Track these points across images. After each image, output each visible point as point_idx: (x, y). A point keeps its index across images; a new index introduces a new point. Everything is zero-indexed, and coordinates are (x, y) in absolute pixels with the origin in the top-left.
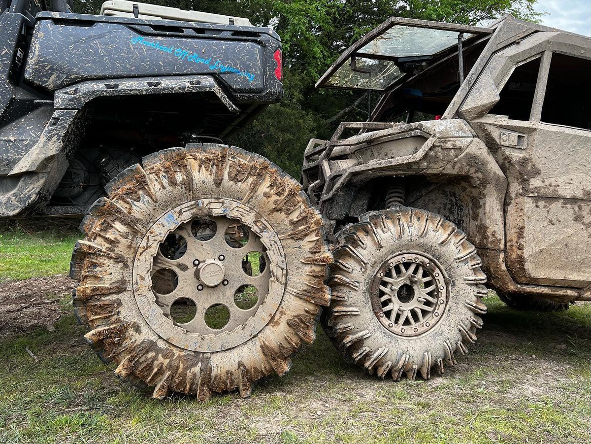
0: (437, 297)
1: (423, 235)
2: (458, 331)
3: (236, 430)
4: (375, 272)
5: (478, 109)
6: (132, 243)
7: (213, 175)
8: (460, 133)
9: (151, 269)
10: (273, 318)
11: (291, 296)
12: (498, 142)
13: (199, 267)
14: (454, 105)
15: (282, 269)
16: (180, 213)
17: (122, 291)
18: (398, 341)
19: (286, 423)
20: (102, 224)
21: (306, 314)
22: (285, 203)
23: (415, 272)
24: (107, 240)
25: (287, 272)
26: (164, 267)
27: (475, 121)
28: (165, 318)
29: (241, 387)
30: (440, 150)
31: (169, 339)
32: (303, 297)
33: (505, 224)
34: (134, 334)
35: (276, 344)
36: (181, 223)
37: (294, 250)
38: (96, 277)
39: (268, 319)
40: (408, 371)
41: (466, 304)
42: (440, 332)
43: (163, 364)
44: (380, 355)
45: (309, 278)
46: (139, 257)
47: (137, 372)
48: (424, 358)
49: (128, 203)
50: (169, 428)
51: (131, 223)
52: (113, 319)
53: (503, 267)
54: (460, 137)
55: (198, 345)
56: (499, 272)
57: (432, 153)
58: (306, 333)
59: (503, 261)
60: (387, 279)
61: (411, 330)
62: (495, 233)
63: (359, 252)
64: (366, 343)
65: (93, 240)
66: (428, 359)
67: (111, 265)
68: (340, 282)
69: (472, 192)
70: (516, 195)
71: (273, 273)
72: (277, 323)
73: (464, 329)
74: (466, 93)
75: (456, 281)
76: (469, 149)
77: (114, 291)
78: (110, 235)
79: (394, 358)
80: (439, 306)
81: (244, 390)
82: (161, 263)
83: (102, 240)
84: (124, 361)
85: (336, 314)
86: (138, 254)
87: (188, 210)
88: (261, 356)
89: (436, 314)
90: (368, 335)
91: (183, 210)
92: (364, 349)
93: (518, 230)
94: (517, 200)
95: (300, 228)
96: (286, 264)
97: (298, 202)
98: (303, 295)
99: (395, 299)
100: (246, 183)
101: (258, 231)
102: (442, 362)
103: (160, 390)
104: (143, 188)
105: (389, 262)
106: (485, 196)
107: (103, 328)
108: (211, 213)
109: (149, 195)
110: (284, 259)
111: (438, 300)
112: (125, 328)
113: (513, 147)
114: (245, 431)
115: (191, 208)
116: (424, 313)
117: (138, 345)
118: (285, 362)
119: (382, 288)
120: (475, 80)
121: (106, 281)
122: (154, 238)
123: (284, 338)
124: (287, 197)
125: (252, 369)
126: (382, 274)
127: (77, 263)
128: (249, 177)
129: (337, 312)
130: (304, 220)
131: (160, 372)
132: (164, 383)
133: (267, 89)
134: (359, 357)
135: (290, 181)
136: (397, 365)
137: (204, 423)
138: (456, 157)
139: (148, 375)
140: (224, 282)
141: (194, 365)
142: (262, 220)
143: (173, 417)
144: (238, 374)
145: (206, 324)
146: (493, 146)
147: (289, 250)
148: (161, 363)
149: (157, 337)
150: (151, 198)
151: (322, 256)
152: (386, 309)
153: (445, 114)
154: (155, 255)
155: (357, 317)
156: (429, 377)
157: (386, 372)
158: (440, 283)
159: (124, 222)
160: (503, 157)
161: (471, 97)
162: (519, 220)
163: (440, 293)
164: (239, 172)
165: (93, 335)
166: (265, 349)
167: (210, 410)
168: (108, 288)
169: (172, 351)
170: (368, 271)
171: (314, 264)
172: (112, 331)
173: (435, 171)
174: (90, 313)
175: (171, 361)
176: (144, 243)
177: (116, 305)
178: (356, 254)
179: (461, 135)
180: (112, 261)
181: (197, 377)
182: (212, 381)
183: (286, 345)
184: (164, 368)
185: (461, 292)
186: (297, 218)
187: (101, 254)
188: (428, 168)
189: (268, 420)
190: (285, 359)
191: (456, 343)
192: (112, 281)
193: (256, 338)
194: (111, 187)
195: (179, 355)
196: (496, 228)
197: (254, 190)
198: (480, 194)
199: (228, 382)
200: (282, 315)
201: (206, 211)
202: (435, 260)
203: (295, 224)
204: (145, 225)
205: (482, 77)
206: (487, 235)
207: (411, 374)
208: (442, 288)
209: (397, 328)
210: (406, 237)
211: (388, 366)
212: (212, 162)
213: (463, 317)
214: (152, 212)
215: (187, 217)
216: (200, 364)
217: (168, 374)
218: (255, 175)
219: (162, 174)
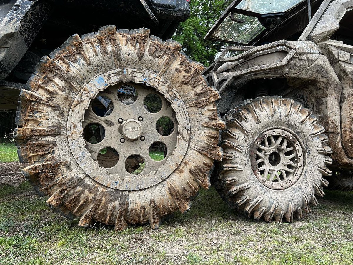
0: (297, 162)
1: (289, 115)
2: (312, 187)
3: (148, 252)
4: (254, 140)
5: (324, 34)
6: (68, 96)
7: (136, 49)
8: (311, 50)
9: (82, 119)
10: (179, 167)
11: (193, 151)
12: (337, 58)
13: (122, 124)
14: (306, 32)
15: (187, 130)
16: (109, 77)
17: (58, 135)
18: (269, 192)
19: (189, 248)
20: (44, 78)
21: (204, 166)
22: (192, 78)
23: (282, 143)
24: (47, 91)
25: (191, 133)
26: (94, 121)
27: (321, 43)
28: (92, 161)
29: (152, 220)
30: (298, 61)
31: (95, 177)
32: (203, 152)
33: (341, 116)
34: (65, 171)
35: (180, 187)
36: (109, 85)
37: (196, 116)
38: (36, 121)
39: (175, 167)
40: (277, 216)
41: (318, 168)
42: (299, 188)
43: (89, 197)
44: (257, 202)
45: (208, 138)
46: (73, 109)
47: (66, 203)
48: (288, 206)
49: (67, 64)
50: (89, 250)
51: (68, 80)
52: (48, 157)
53: (340, 145)
54: (311, 53)
55: (118, 184)
56: (337, 149)
57: (292, 62)
58: (204, 181)
59: (340, 141)
60: (262, 147)
61: (279, 185)
62: (334, 121)
63: (243, 124)
64: (248, 192)
65: (35, 91)
66: (292, 207)
67: (49, 112)
68: (228, 145)
69: (317, 94)
70: (349, 95)
71: (180, 132)
72: (182, 171)
73: (317, 186)
74: (315, 25)
75: (311, 151)
76: (317, 61)
77: (50, 133)
78: (50, 87)
79: (267, 205)
80: (298, 168)
81: (154, 223)
82: (92, 118)
83: (43, 91)
84: (56, 193)
85: (226, 169)
86: (73, 106)
87: (116, 76)
88: (168, 195)
89: (297, 174)
90: (249, 186)
91: (111, 75)
92: (245, 196)
93: (350, 120)
94: (350, 99)
95: (202, 99)
96: (190, 126)
97: (201, 80)
98: (202, 150)
99: (267, 162)
100: (162, 59)
101: (170, 98)
102: (301, 210)
103: (85, 219)
104: (80, 53)
105: (264, 134)
106: (327, 95)
107: (39, 164)
108: (134, 80)
109: (84, 59)
110: (189, 122)
111: (297, 164)
112: (57, 164)
113: (347, 62)
114: (155, 253)
115: (118, 74)
116: (288, 173)
117: (68, 180)
118: (187, 203)
119: (258, 153)
120: (320, 17)
121: (44, 125)
122: (86, 94)
123: (186, 183)
124: (193, 74)
125: (160, 206)
126: (259, 143)
127: (22, 112)
128: (165, 55)
129: (226, 167)
130: (204, 93)
131: (86, 204)
132: (89, 213)
133: (178, 7)
134: (242, 203)
135: (195, 64)
136: (269, 210)
137: (120, 246)
138: (309, 66)
139: (75, 206)
140: (141, 138)
141: (115, 200)
142: (174, 90)
143: (94, 241)
144: (150, 210)
145: (126, 170)
146: (333, 61)
147: (193, 116)
148: (86, 196)
149: (84, 175)
150: (86, 61)
151: (218, 123)
152: (261, 169)
153: (301, 38)
154: (87, 108)
155: (241, 173)
156: (292, 220)
157: (261, 215)
158: (299, 152)
159: (62, 78)
160: (340, 69)
161: (318, 27)
162: (351, 112)
163: (299, 160)
164: (157, 50)
165: (30, 169)
166: (171, 190)
167: (125, 237)
168: (45, 131)
169: (97, 187)
170: (250, 139)
171: (211, 128)
172: (46, 167)
173: (293, 75)
174: (29, 151)
175: (95, 195)
176: (78, 98)
177: (51, 145)
178: (241, 125)
179: (311, 52)
180: (50, 109)
181: (116, 210)
182: (128, 214)
183: (188, 189)
184: (89, 200)
185: (314, 159)
186: (200, 91)
187: (42, 102)
188: (289, 72)
189: (174, 245)
190: (187, 200)
191: (311, 196)
192: (49, 126)
193: (165, 182)
194: (55, 54)
195: (103, 191)
196: (335, 118)
197: (168, 66)
198: (323, 94)
199: (141, 215)
200: (186, 165)
201: (129, 78)
202: (296, 134)
203: (198, 95)
204: (80, 84)
205: (325, 15)
206: (329, 123)
207: (279, 218)
208: (300, 155)
209: (269, 184)
210: (277, 116)
211: (262, 211)
212: (136, 40)
213: (316, 177)
214: (86, 73)
215: (114, 81)
216: (119, 200)
217: (92, 206)
218: (169, 54)
219: (96, 44)
